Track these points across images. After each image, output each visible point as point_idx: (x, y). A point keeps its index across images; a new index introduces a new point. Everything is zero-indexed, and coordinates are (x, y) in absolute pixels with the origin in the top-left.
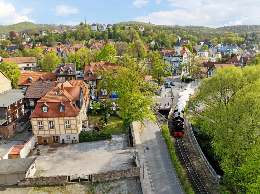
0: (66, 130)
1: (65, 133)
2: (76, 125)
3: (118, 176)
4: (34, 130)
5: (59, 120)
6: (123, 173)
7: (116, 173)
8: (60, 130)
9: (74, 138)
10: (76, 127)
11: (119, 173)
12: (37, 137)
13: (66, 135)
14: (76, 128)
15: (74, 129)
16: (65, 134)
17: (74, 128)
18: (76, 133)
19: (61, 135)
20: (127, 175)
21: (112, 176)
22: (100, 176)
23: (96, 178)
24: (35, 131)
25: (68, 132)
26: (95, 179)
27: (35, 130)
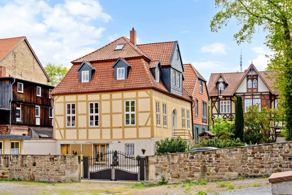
0: (125, 129)
1: (121, 137)
2: (149, 114)
3: (230, 170)
4: (56, 127)
5: (111, 100)
6: (249, 158)
7: (223, 157)
8: (111, 128)
9: (144, 151)
10: (150, 119)
11: (234, 157)
12: (59, 146)
13: (123, 142)
14: (149, 123)
15: (146, 126)
16: (124, 139)
17: (144, 124)
18: (150, 137)
19: (113, 141)
20: (263, 167)
21: (211, 164)
22: (171, 161)
23: (163, 170)
24: (57, 129)
25: (131, 132)
26: (157, 174)
27: (59, 129)
